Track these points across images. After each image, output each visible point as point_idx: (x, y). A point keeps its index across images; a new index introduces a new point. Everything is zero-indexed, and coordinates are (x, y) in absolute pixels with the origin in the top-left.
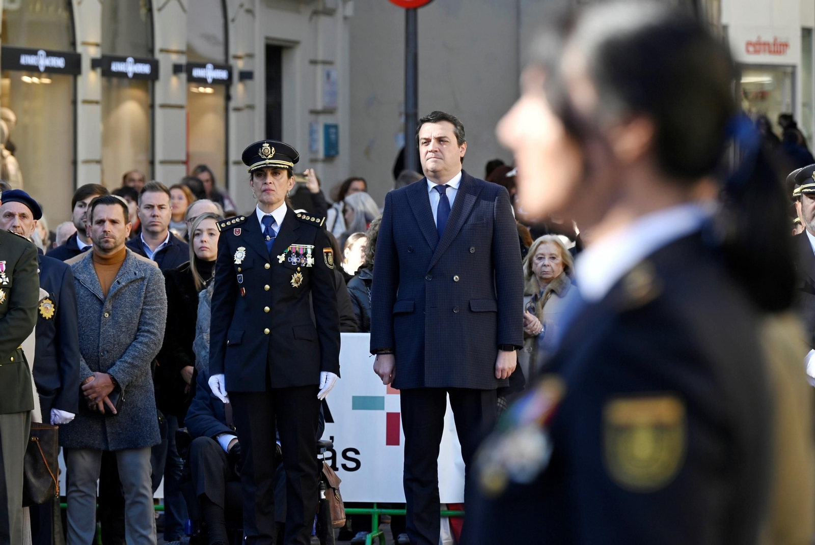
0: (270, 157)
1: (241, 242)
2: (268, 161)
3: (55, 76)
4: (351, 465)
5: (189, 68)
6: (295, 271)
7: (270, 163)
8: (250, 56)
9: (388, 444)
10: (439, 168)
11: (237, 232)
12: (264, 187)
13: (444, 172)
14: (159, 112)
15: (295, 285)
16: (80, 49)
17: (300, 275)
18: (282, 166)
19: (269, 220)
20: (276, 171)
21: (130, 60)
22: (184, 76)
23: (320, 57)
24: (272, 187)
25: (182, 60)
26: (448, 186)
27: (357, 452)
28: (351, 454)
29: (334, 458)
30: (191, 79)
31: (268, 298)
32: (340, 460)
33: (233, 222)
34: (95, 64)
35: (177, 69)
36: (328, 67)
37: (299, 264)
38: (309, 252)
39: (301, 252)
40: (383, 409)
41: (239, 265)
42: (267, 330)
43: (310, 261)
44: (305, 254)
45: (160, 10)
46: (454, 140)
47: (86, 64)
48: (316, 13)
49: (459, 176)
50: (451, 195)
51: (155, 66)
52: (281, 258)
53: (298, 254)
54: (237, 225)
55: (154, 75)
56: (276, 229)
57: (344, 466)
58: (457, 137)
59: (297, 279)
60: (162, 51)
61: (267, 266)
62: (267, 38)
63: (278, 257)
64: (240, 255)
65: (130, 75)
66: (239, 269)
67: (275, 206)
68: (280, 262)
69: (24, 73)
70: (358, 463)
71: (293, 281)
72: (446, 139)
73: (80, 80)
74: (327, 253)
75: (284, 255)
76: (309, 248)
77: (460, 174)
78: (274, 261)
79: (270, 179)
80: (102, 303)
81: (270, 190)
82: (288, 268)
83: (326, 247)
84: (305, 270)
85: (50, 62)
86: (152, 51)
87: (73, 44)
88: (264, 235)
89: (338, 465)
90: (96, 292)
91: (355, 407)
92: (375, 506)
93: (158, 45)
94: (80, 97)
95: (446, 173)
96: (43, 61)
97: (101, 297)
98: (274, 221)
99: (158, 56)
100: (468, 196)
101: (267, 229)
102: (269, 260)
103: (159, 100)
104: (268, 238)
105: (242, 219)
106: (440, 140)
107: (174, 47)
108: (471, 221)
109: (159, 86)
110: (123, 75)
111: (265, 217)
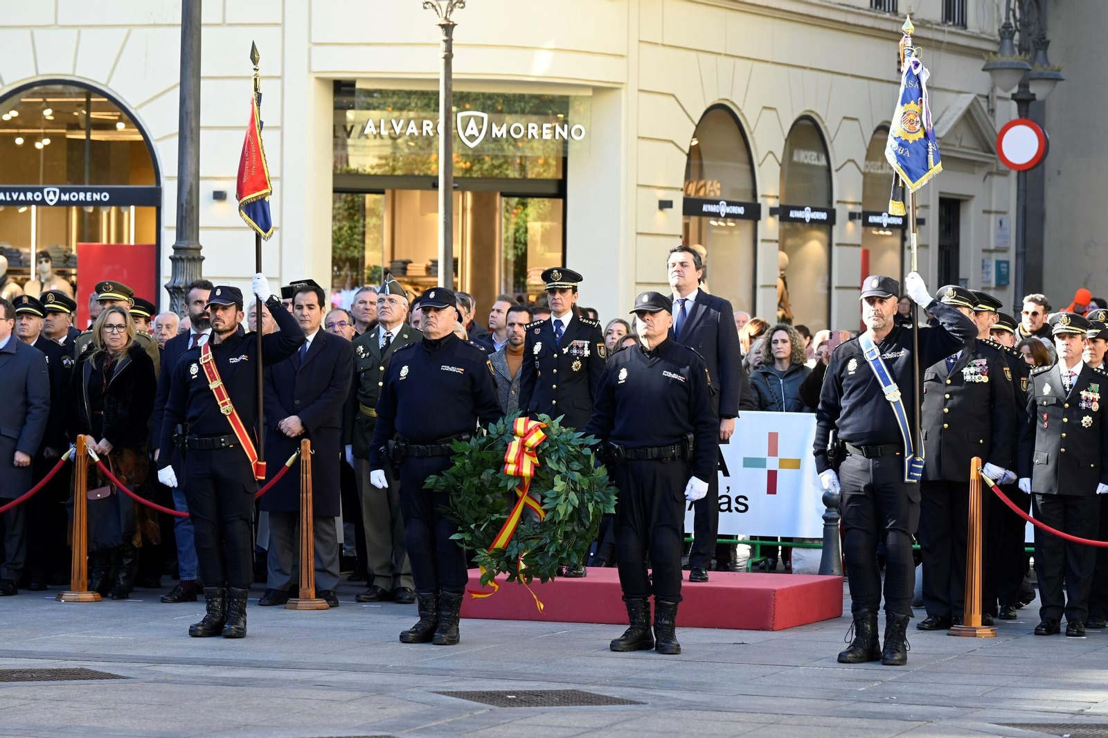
0: (558, 279)
1: (538, 338)
2: (556, 283)
3: (738, 220)
4: (742, 508)
5: (865, 216)
6: (574, 359)
7: (558, 285)
8: (926, 207)
9: (768, 493)
10: (681, 284)
11: (537, 331)
12: (554, 301)
13: (683, 287)
14: (835, 249)
15: (575, 370)
16: (760, 200)
17: (579, 362)
18: (566, 287)
19: (559, 323)
20: (563, 291)
21: (808, 209)
22: (860, 222)
23: (994, 209)
24: (559, 301)
25: (859, 209)
26: (687, 299)
27: (746, 499)
28: (741, 500)
29: (729, 503)
30: (866, 224)
31: (556, 379)
32: (734, 504)
33: (535, 324)
34: (773, 211)
35: (852, 216)
36: (1000, 216)
37: (578, 355)
38: (586, 346)
39: (580, 346)
40: (765, 467)
41: (537, 355)
42: (554, 402)
43: (587, 353)
44: (583, 347)
45: (837, 170)
46: (693, 266)
47: (765, 212)
48: (990, 174)
49: (696, 292)
50: (689, 306)
51: (832, 214)
52: (566, 350)
53: (578, 348)
54: (538, 326)
55: (831, 220)
56: (563, 329)
57: (737, 509)
58: (695, 264)
59: (576, 366)
60: (838, 202)
61: (556, 355)
62: (940, 193)
63: (563, 349)
64: (537, 348)
65: (808, 221)
66: (537, 358)
67: (562, 314)
68: (565, 353)
69: (712, 218)
70: (746, 506)
71: (573, 366)
72: (686, 264)
73: (760, 223)
74: (600, 347)
75: (567, 348)
76: (586, 343)
77: (697, 291)
78: (560, 352)
79: (558, 295)
80: (510, 383)
81: (557, 303)
82: (571, 358)
83: (600, 342)
84: (582, 359)
85: (731, 210)
86: (830, 202)
87: (755, 195)
88: (555, 334)
89: (733, 508)
90: (506, 376)
91: (745, 466)
92: (758, 538)
93: (836, 197)
94: (760, 237)
95: (685, 288)
96: (723, 209)
97: (510, 379)
98: (563, 324)
99: (835, 206)
100: (701, 305)
101: (557, 330)
102: (556, 351)
103: (835, 240)
104: (557, 336)
105: (542, 322)
106: (682, 264)
107: (850, 199)
108: (701, 325)
109: (835, 229)
110: (802, 220)
111: (556, 321)
